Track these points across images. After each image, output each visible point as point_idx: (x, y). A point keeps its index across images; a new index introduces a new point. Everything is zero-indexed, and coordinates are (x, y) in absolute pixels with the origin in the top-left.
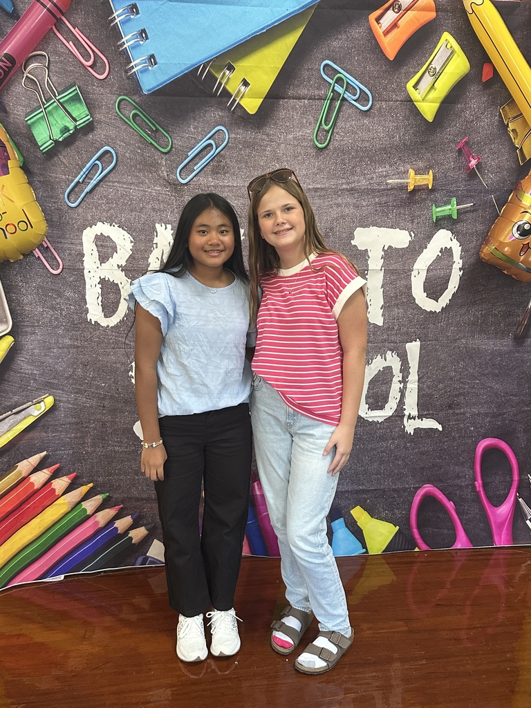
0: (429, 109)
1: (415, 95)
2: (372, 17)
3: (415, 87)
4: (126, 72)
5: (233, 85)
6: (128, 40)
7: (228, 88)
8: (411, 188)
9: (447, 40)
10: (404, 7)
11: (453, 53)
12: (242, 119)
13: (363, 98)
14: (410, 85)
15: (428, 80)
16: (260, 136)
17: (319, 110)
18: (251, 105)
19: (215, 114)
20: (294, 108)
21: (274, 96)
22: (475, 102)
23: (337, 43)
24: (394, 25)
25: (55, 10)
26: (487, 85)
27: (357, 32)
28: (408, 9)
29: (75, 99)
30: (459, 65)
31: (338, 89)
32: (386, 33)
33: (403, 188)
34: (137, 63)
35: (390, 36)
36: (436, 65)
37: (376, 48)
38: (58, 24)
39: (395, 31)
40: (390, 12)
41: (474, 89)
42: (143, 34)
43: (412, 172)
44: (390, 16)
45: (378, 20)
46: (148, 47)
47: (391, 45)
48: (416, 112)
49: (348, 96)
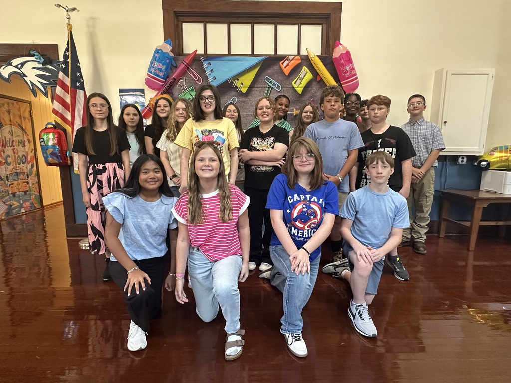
0: (300, 90)
1: (295, 86)
2: (281, 63)
3: (295, 83)
4: (207, 82)
5: (239, 85)
6: (207, 73)
7: (237, 86)
8: (295, 114)
9: (305, 69)
10: (291, 59)
11: (307, 72)
12: (241, 94)
13: (278, 87)
14: (293, 83)
15: (299, 81)
16: (246, 99)
17: (264, 91)
18: (244, 90)
19: (233, 93)
20: (257, 91)
21: (251, 87)
22: (315, 87)
23: (270, 71)
24: (288, 65)
25: (187, 65)
26: (319, 82)
27: (276, 68)
28: (292, 60)
29: (192, 90)
30: (309, 76)
31: (270, 84)
32: (285, 67)
33: (292, 114)
34: (210, 79)
35: (287, 68)
36: (302, 76)
37: (283, 72)
38: (188, 69)
39: (288, 67)
40: (287, 61)
41: (314, 83)
42: (212, 71)
43: (295, 110)
44: (287, 62)
45: (283, 64)
46: (214, 74)
47: (287, 71)
48: (296, 91)
49: (273, 87)
